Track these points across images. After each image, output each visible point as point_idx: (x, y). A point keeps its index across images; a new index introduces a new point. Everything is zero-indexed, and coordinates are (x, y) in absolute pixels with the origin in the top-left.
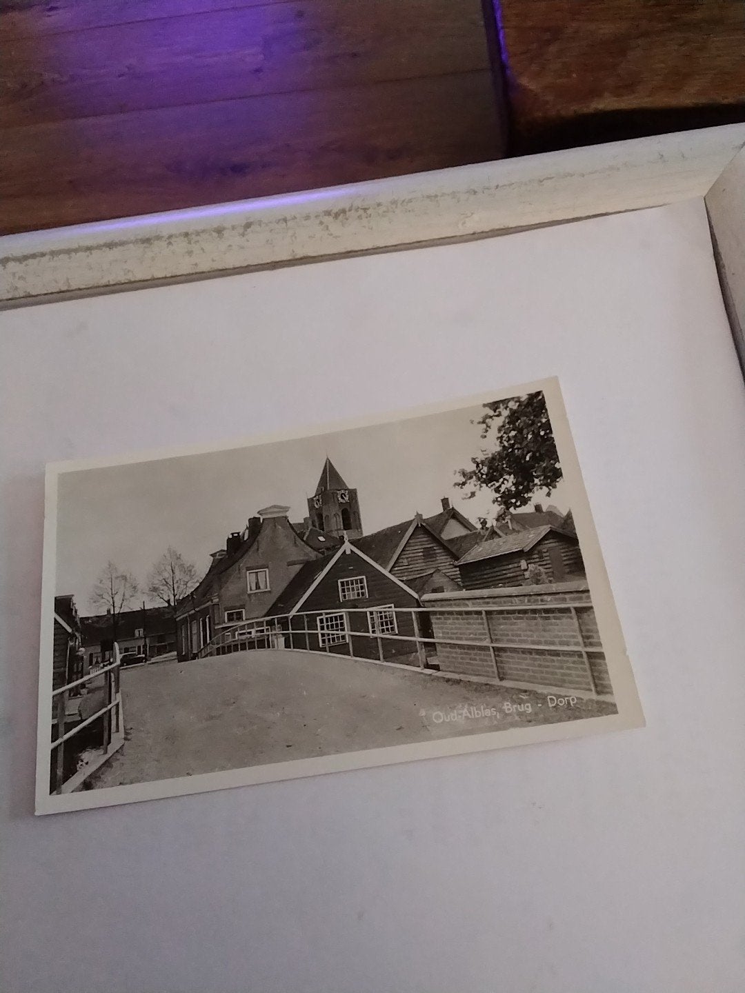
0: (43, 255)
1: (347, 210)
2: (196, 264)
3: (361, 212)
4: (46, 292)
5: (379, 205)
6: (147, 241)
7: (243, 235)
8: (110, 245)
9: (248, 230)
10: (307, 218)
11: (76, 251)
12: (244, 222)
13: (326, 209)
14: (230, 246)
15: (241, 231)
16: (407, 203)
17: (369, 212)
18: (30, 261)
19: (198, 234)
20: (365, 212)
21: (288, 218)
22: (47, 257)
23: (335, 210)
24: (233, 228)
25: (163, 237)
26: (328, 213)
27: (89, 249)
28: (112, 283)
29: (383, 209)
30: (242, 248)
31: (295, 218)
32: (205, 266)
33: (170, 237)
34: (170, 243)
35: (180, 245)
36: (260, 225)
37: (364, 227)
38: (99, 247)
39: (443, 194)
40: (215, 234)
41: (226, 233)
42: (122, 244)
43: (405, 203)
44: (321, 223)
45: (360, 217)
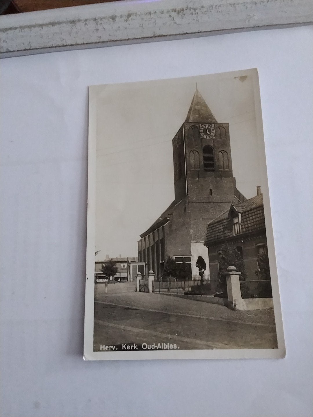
0: (16, 28)
1: (185, 9)
2: (100, 37)
3: (192, 11)
4: (18, 50)
5: (202, 7)
6: (73, 22)
7: (127, 21)
8: (53, 24)
9: (130, 18)
10: (162, 12)
11: (34, 26)
12: (127, 13)
13: (172, 8)
14: (119, 27)
15: (125, 18)
16: (218, 7)
17: (197, 11)
18: (9, 32)
19: (101, 19)
20: (195, 11)
21: (152, 12)
22: (17, 30)
23: (178, 9)
24: (121, 16)
25: (81, 20)
26: (174, 10)
27: (41, 26)
28: (54, 46)
29: (204, 10)
30: (126, 28)
31: (156, 12)
32: (105, 38)
33: (86, 20)
34: (86, 24)
35: (92, 25)
36: (136, 15)
37: (194, 20)
38: (46, 25)
39: (238, 4)
40: (111, 20)
41: (117, 19)
42: (59, 23)
43: (217, 7)
44: (170, 16)
45: (192, 14)
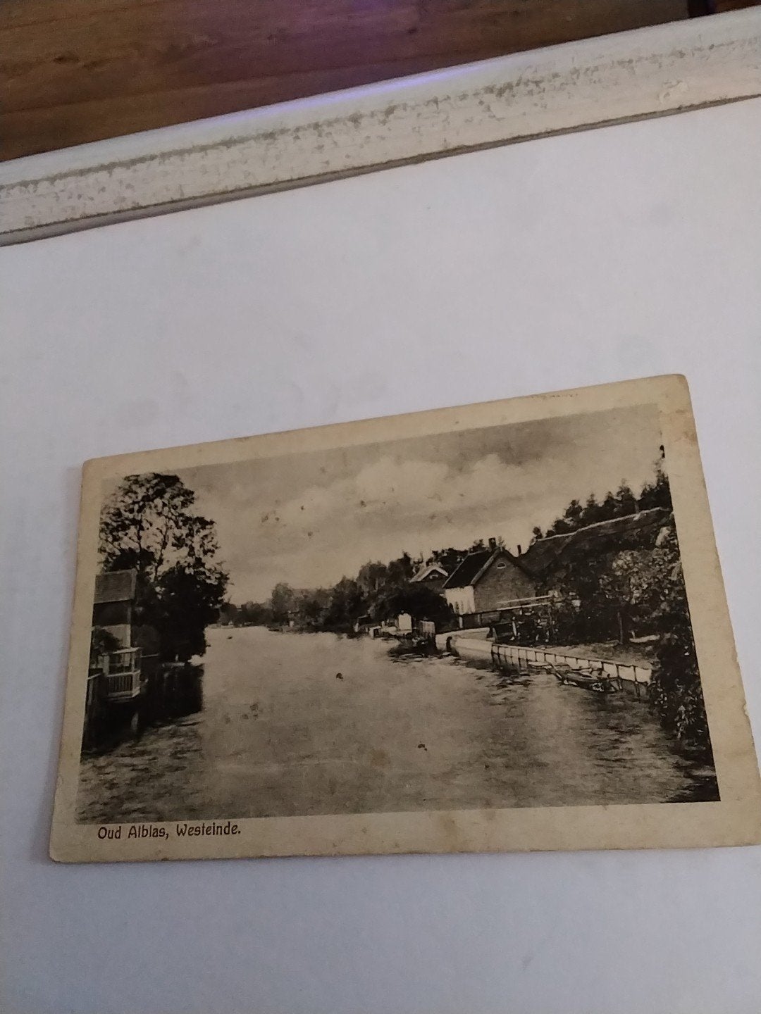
0: (153, 158)
1: (514, 85)
2: (327, 162)
3: (532, 86)
4: (155, 202)
5: (556, 75)
6: (270, 136)
7: (384, 122)
8: (228, 143)
9: (391, 116)
10: (464, 97)
11: (190, 151)
12: (385, 107)
13: (487, 85)
14: (368, 137)
15: (382, 118)
16: (593, 72)
17: (542, 85)
18: (139, 166)
19: (330, 124)
20: (537, 85)
21: (440, 99)
22: (156, 161)
23: (498, 87)
24: (373, 115)
25: (289, 130)
26: (490, 90)
27: (203, 149)
28: (230, 189)
29: (558, 82)
30: (383, 138)
31: (449, 98)
32: (337, 165)
33: (298, 130)
34: (297, 138)
35: (309, 139)
36: (405, 109)
37: (536, 105)
38: (215, 146)
39: (640, 59)
40: (350, 124)
41: (364, 122)
42: (242, 140)
43: (589, 73)
44: (481, 103)
45: (531, 93)
